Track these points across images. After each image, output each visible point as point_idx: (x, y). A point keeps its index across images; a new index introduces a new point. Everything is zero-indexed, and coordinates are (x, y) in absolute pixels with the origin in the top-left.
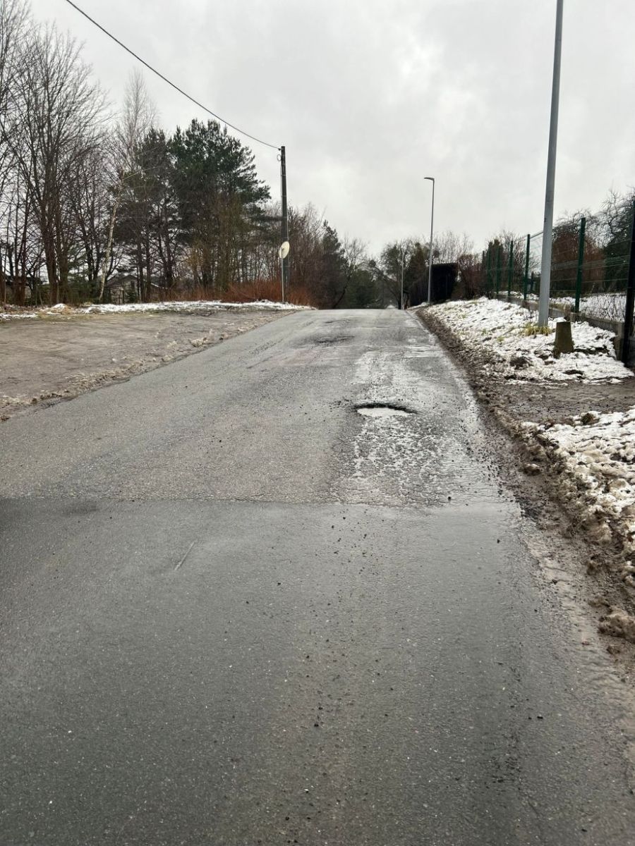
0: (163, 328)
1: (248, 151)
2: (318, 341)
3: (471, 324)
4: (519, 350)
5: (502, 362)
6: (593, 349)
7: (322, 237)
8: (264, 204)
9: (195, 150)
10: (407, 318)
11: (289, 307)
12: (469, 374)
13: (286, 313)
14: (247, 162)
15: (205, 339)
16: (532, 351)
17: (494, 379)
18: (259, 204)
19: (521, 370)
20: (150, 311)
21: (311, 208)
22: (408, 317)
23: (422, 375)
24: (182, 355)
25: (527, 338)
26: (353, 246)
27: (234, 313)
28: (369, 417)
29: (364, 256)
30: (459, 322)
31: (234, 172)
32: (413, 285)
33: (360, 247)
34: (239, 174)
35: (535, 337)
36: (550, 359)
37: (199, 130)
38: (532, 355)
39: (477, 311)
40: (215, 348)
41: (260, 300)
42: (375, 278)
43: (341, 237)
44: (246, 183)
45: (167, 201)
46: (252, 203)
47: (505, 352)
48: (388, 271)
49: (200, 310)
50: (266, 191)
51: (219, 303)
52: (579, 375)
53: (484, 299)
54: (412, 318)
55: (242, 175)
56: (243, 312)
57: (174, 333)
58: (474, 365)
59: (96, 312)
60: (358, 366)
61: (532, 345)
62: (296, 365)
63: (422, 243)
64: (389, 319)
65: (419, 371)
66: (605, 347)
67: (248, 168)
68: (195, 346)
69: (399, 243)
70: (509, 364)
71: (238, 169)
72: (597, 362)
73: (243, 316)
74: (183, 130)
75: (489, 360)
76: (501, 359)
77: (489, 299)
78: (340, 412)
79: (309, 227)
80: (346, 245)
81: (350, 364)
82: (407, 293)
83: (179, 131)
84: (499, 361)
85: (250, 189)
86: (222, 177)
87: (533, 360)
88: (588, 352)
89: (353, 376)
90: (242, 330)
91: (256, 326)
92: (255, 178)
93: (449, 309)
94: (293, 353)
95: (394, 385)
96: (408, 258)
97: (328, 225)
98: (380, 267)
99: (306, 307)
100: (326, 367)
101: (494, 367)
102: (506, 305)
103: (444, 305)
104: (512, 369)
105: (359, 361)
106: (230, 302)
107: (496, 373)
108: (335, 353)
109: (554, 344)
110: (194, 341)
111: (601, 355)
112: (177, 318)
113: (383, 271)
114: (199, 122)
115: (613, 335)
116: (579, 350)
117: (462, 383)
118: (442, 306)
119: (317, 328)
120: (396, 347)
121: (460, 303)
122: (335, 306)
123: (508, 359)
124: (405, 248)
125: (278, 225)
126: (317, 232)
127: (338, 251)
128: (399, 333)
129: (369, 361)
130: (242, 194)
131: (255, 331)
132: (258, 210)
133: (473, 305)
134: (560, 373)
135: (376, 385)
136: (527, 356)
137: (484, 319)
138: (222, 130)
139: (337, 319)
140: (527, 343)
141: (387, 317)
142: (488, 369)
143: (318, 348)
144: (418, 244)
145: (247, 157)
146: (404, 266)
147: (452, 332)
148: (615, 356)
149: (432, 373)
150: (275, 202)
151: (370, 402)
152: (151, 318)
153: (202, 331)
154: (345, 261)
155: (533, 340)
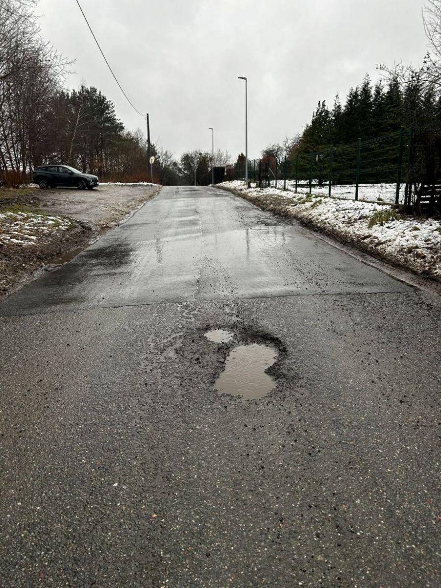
1: (111, 103)
14: (110, 109)
26: (166, 154)
29: (171, 160)
32: (202, 177)
33: (170, 155)
37: (85, 91)
42: (177, 173)
44: (111, 120)
48: (184, 169)
63: (203, 153)
67: (111, 112)
69: (190, 153)
74: (76, 91)
83: (74, 91)
85: (113, 124)
92: (115, 118)
98: (180, 166)
114: (86, 87)
124: (194, 156)
138: (98, 93)
145: (110, 106)
146: (194, 166)
154: (161, 163)
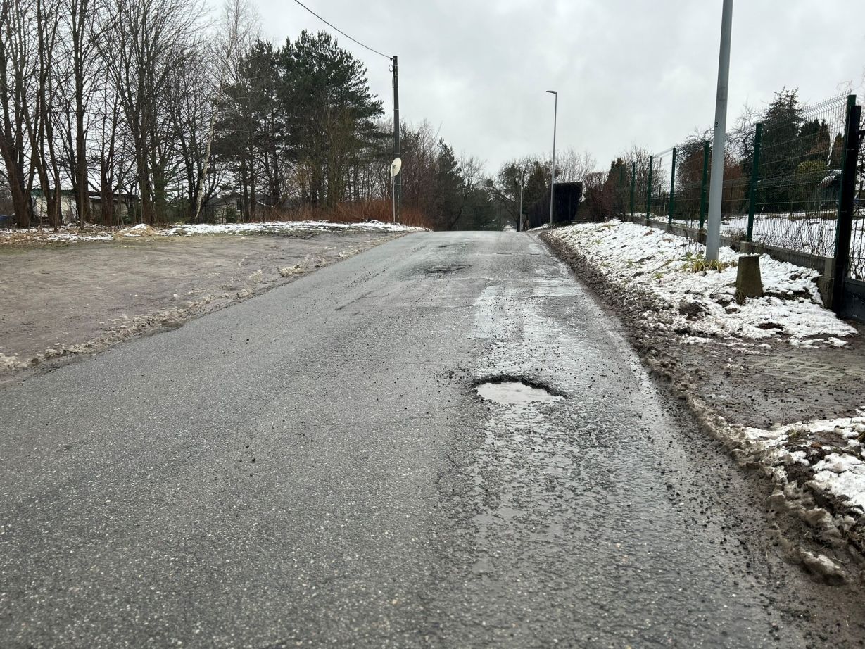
0: (252, 252)
1: (360, 64)
2: (428, 270)
3: (610, 252)
4: (688, 292)
5: (668, 309)
6: (791, 293)
7: (438, 154)
8: (377, 120)
9: (305, 62)
10: (529, 242)
11: (401, 228)
12: (624, 325)
13: (397, 235)
14: (358, 76)
15: (298, 267)
16: (707, 294)
17: (661, 333)
18: (372, 120)
19: (695, 320)
20: (243, 233)
21: (426, 126)
22: (531, 241)
23: (561, 325)
24: (264, 288)
25: (695, 276)
26: (470, 165)
27: (338, 235)
28: (495, 404)
29: (481, 175)
30: (594, 249)
31: (345, 86)
32: (533, 205)
33: (478, 165)
34: (350, 88)
35: (705, 274)
36: (733, 306)
37: (309, 42)
38: (707, 300)
39: (612, 237)
40: (306, 279)
41: (369, 220)
42: (492, 198)
43: (457, 156)
44: (359, 98)
45: (274, 115)
46: (364, 119)
47: (669, 294)
48: (505, 191)
49: (301, 231)
50: (379, 106)
51: (325, 224)
52: (779, 330)
53: (615, 222)
54: (535, 242)
55: (353, 89)
56: (349, 234)
57: (262, 260)
58: (629, 312)
59: (182, 233)
60: (479, 307)
61: (705, 285)
62: (398, 305)
63: (542, 162)
64: (511, 244)
65: (556, 317)
66: (807, 290)
67: (360, 82)
68: (283, 276)
69: (517, 162)
70: (678, 312)
71: (350, 83)
72: (798, 310)
73: (348, 239)
74: (293, 42)
75: (650, 304)
76: (666, 305)
77: (623, 221)
78: (452, 393)
79: (423, 145)
80: (462, 163)
81: (467, 305)
82: (527, 214)
83: (288, 42)
84: (664, 308)
85: (362, 104)
86: (333, 92)
87: (710, 307)
88: (783, 296)
89: (471, 324)
90: (343, 256)
91: (360, 251)
92: (367, 93)
93: (578, 232)
94: (398, 287)
95: (527, 342)
96: (527, 177)
97: (444, 143)
98: (498, 186)
99: (418, 228)
100: (435, 310)
101: (658, 316)
102: (648, 229)
103: (570, 227)
104: (683, 318)
105: (478, 301)
106: (337, 222)
107: (662, 325)
108: (448, 288)
109: (735, 285)
110: (284, 270)
111: (802, 302)
112: (272, 241)
113: (500, 191)
114: (309, 33)
115: (816, 274)
116: (771, 294)
117: (618, 339)
118: (569, 229)
119: (429, 253)
120: (522, 280)
121: (589, 225)
122: (451, 227)
123: (676, 305)
124: (524, 167)
125: (391, 141)
126: (432, 149)
127: (454, 170)
128: (524, 260)
129: (490, 300)
130: (354, 110)
131: (358, 257)
132: (371, 126)
133: (607, 228)
134: (752, 328)
135: (503, 341)
136: (701, 302)
137: (625, 246)
138: (332, 42)
139: (452, 242)
140: (697, 282)
141: (508, 240)
142: (650, 318)
143: (430, 280)
144: (537, 163)
145: (359, 70)
146: (523, 185)
147: (588, 262)
148: (822, 302)
149: (574, 322)
150: (388, 118)
151: (496, 373)
152: (242, 241)
153: (297, 257)
154: (461, 180)
155: (702, 278)
